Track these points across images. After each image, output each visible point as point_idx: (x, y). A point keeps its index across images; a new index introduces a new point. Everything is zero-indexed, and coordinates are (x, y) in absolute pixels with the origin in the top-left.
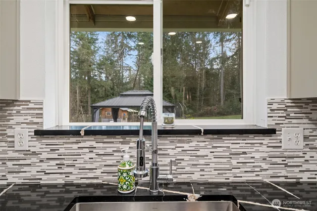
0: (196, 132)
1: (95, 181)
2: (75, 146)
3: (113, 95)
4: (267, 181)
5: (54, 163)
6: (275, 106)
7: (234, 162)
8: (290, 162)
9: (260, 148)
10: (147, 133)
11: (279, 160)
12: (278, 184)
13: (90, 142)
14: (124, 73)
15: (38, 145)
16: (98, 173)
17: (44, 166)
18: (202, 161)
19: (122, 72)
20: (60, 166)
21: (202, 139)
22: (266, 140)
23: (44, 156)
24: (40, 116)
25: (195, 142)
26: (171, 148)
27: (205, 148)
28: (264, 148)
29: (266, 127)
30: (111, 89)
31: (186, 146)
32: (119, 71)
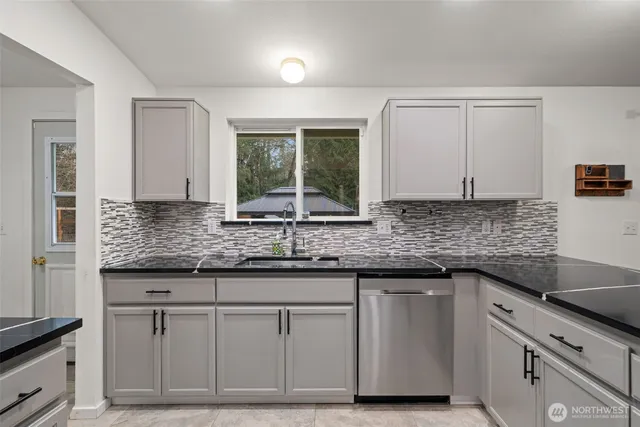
0: (321, 223)
1: (258, 255)
2: (245, 232)
3: (252, 193)
4: (368, 255)
5: (231, 242)
6: (373, 207)
7: (346, 243)
8: (384, 243)
9: (364, 233)
10: (290, 223)
11: (375, 241)
12: (375, 257)
13: (254, 230)
14: (271, 152)
15: (222, 232)
16: (260, 249)
17: (226, 244)
18: (326, 242)
19: (268, 150)
20: (236, 244)
21: (326, 228)
22: (367, 228)
23: (226, 238)
24: (223, 212)
25: (321, 230)
26: (306, 234)
27: (328, 233)
28: (366, 234)
29: (367, 220)
30: (248, 182)
31: (316, 232)
32: (262, 149)
